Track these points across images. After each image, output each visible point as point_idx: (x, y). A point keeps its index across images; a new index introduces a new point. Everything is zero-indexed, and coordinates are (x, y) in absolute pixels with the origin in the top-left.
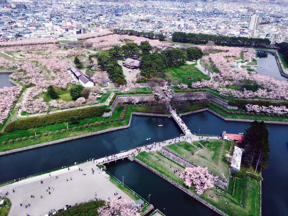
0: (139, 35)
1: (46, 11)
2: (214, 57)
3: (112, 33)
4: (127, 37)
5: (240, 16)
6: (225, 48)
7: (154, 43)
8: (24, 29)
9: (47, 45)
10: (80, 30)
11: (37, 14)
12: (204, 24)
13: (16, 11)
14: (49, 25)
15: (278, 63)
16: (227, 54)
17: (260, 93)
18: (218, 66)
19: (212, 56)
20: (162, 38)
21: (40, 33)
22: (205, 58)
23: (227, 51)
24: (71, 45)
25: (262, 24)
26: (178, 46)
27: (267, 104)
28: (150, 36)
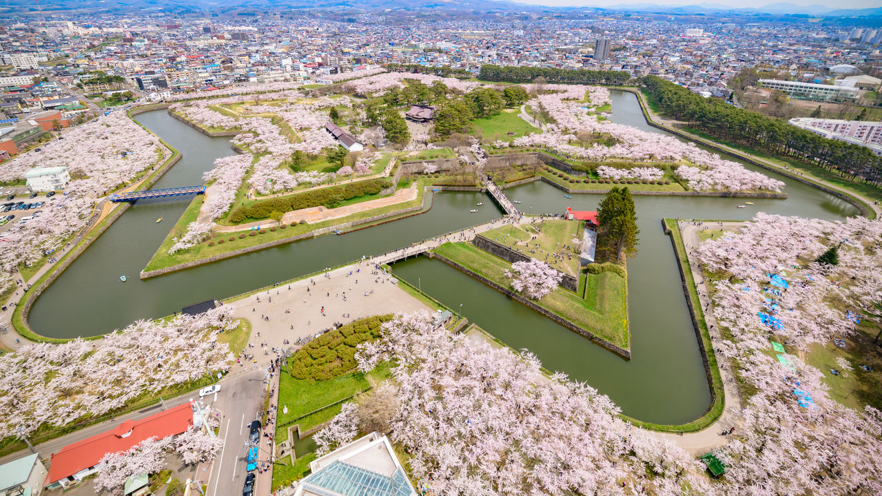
0: (427, 71)
1: (280, 42)
2: (546, 100)
3: (387, 71)
4: (409, 75)
5: (581, 40)
6: (563, 87)
7: (451, 82)
8: (247, 69)
9: (286, 92)
10: (336, 68)
11: (266, 47)
12: (527, 53)
13: (232, 43)
14: (287, 62)
15: (642, 106)
16: (566, 95)
17: (618, 150)
18: (553, 114)
19: (541, 97)
20: (462, 75)
21: (274, 76)
22: (533, 103)
23: (566, 91)
24: (325, 91)
25: (614, 51)
26: (489, 86)
27: (629, 167)
28: (446, 72)
